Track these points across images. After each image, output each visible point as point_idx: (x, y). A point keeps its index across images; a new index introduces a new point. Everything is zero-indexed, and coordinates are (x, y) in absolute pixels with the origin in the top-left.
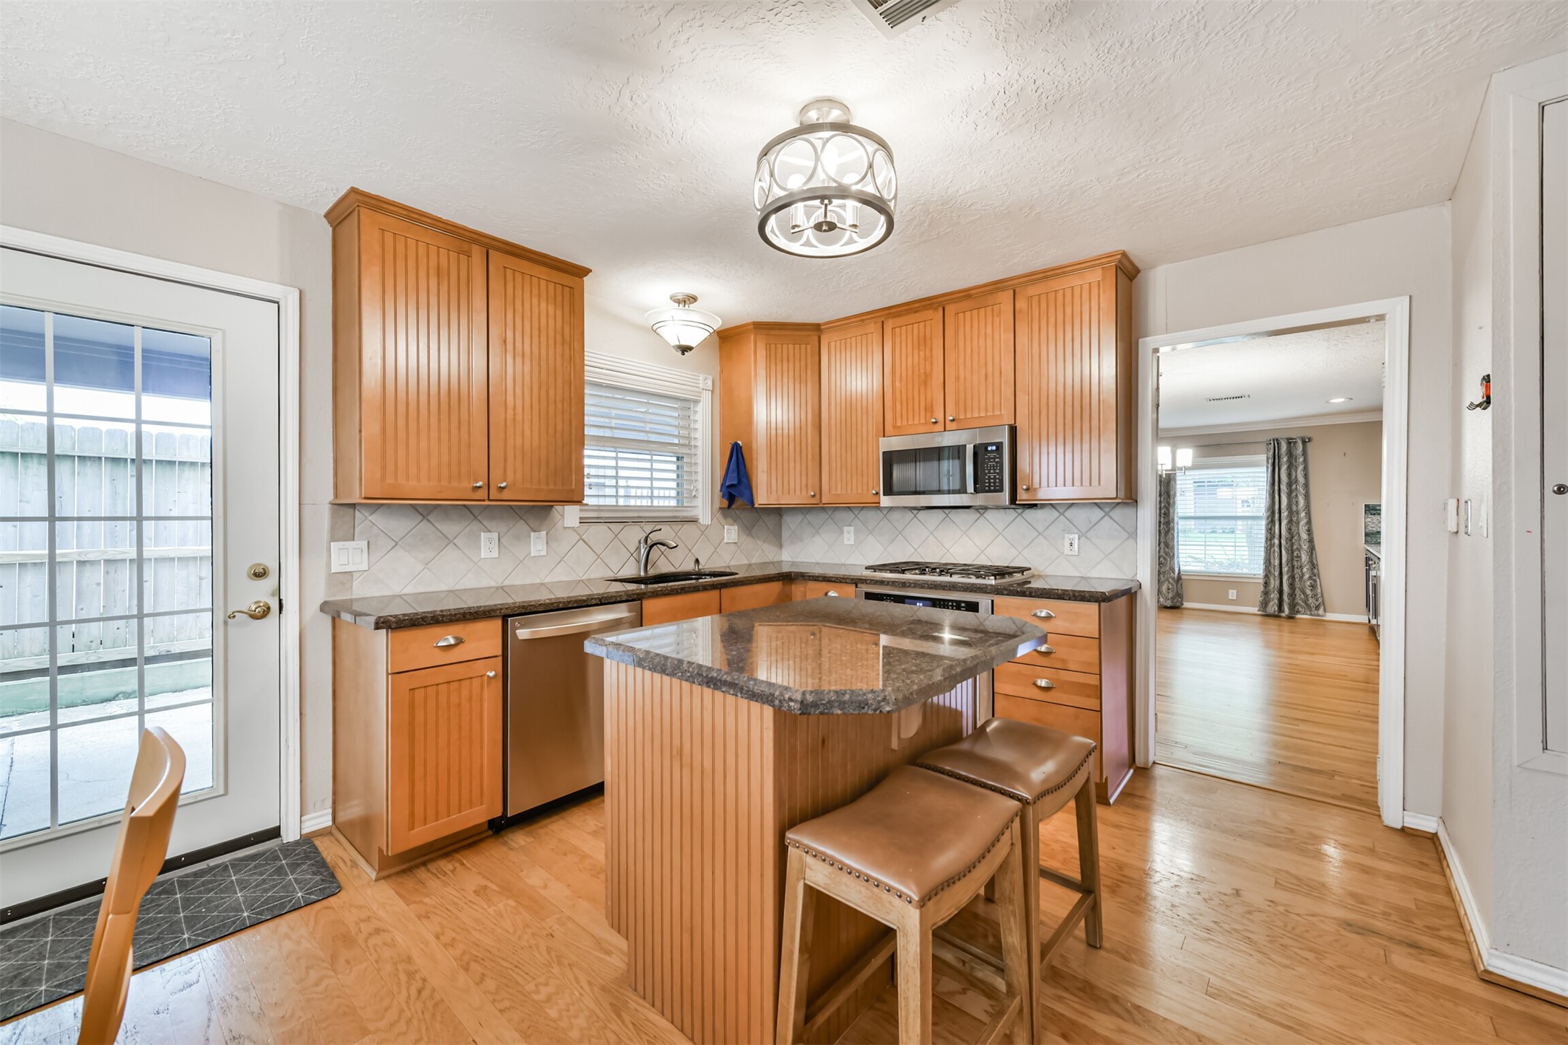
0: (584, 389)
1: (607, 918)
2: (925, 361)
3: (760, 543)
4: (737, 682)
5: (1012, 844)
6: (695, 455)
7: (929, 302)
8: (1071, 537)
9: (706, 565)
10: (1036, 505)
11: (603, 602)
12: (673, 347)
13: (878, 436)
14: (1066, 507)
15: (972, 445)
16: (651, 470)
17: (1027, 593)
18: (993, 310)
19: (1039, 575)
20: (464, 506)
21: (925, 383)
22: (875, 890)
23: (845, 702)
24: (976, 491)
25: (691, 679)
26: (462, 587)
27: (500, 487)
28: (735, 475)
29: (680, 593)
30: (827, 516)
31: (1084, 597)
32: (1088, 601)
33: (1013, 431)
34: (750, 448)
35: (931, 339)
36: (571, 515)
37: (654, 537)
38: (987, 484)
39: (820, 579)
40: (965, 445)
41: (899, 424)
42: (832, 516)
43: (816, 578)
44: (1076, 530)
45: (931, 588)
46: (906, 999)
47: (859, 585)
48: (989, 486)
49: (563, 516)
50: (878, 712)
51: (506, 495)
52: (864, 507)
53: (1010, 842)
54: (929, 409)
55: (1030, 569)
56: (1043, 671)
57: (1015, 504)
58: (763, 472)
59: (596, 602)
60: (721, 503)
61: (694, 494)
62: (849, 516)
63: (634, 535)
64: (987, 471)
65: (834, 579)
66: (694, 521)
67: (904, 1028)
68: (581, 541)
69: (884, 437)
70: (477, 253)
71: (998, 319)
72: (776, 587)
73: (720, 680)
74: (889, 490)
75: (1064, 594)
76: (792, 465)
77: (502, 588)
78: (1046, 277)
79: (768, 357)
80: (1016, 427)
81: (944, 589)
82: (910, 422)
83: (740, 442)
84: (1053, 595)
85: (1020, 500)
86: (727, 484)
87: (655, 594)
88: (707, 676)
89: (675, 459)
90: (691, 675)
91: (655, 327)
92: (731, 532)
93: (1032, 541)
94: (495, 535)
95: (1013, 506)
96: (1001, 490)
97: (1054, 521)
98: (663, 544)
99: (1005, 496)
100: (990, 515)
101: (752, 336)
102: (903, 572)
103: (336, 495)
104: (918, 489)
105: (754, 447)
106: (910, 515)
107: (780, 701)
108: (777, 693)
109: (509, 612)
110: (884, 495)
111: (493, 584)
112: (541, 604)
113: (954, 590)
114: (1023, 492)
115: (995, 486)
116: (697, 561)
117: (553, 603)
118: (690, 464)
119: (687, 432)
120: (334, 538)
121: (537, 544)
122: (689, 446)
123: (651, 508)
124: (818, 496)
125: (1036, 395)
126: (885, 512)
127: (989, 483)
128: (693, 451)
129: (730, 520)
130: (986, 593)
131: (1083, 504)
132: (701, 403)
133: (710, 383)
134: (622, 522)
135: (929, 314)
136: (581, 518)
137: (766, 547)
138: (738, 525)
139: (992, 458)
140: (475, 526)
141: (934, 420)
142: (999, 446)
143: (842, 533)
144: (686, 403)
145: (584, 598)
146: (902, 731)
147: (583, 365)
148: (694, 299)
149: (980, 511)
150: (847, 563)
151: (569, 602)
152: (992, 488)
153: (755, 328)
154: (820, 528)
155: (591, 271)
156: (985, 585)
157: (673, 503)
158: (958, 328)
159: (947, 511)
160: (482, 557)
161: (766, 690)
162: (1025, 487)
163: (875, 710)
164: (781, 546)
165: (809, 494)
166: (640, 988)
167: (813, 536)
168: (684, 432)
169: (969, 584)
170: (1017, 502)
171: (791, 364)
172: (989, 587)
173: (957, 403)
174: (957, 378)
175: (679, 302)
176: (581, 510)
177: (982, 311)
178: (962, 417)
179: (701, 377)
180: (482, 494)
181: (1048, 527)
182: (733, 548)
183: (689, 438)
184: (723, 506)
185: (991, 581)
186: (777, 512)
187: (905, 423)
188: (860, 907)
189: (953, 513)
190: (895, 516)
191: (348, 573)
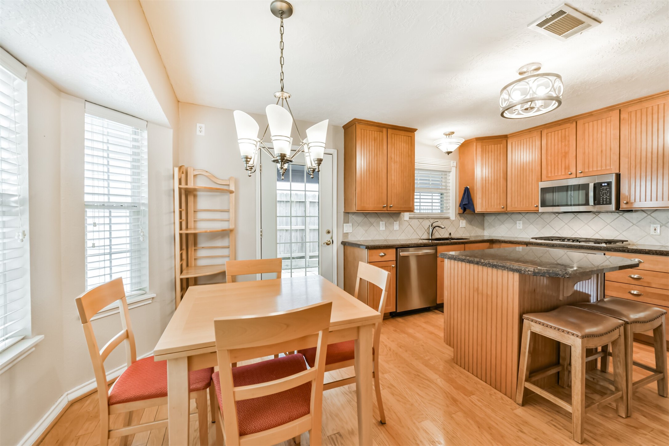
0: (414, 171)
1: (444, 342)
2: (565, 147)
3: (475, 228)
4: (505, 266)
5: (620, 335)
6: (449, 192)
7: (568, 120)
8: (655, 226)
9: (453, 236)
10: (632, 210)
12: (445, 152)
13: (538, 182)
14: (652, 211)
15: (593, 184)
16: (432, 199)
17: (626, 251)
18: (606, 120)
19: (633, 244)
20: (376, 213)
21: (565, 156)
22: (562, 333)
23: (550, 273)
24: (595, 204)
25: (485, 265)
26: (375, 239)
27: (390, 206)
28: (467, 200)
29: (450, 245)
30: (508, 217)
31: (663, 253)
32: (665, 255)
33: (618, 176)
34: (473, 189)
35: (569, 136)
36: (406, 216)
37: (434, 225)
38: (602, 201)
39: (508, 242)
40: (589, 184)
41: (550, 175)
42: (511, 217)
43: (506, 242)
44: (658, 222)
45: (568, 247)
46: (575, 367)
47: (528, 245)
48: (603, 202)
49: (404, 216)
50: (563, 277)
51: (392, 209)
52: (528, 212)
53: (619, 334)
54: (567, 168)
55: (627, 241)
56: (635, 287)
57: (619, 210)
58: (479, 198)
60: (459, 211)
61: (449, 208)
62: (520, 216)
63: (427, 223)
64: (601, 195)
65: (515, 243)
66: (448, 218)
67: (574, 376)
68: (409, 225)
69: (541, 181)
70: (385, 130)
71: (609, 124)
72: (487, 245)
73: (498, 265)
74: (543, 204)
75: (649, 252)
76: (493, 195)
77: (386, 240)
78: (641, 102)
79: (482, 151)
80: (620, 174)
81: (576, 248)
82: (556, 174)
83: (468, 187)
84: (643, 252)
85: (622, 208)
86: (463, 203)
87: (442, 244)
88: (492, 264)
89: (440, 195)
90: (485, 264)
91: (437, 146)
92: (463, 223)
93: (629, 228)
94: (384, 223)
95: (617, 211)
96: (610, 203)
97: (644, 218)
98: (439, 227)
99: (613, 207)
100: (601, 215)
101: (475, 144)
102: (552, 240)
103: (345, 210)
104: (554, 204)
105: (475, 188)
106: (554, 216)
107: (524, 271)
108: (523, 269)
109: (398, 247)
110: (541, 207)
111: (383, 239)
112: (407, 245)
113: (581, 249)
114: (624, 204)
115: (606, 202)
116: (450, 234)
117: (410, 245)
118: (447, 196)
119: (445, 184)
120: (344, 223)
121: (396, 226)
122: (446, 189)
123: (432, 214)
124: (505, 208)
125: (633, 158)
126: (539, 215)
127: (603, 200)
128: (448, 191)
129: (462, 218)
130: (601, 250)
131: (664, 210)
132: (452, 172)
133: (455, 164)
134: (422, 218)
135: (568, 125)
136: (409, 217)
137: (477, 229)
138: (466, 220)
139: (605, 189)
140: (378, 219)
141: (570, 173)
142: (609, 184)
143: (516, 224)
144: (445, 173)
145: (419, 244)
146: (564, 293)
147: (414, 163)
148: (453, 133)
149: (596, 214)
150: (518, 237)
151: (415, 245)
152: (605, 203)
153: (476, 140)
154: (504, 222)
155: (417, 129)
156: (601, 247)
157: (439, 211)
158: (585, 130)
159: (576, 214)
160: (381, 229)
161: (518, 268)
162: (625, 202)
163: (562, 276)
164: (484, 229)
165: (501, 207)
166: (459, 363)
167: (500, 225)
168: (444, 184)
169: (591, 246)
170: (620, 209)
171: (493, 154)
172: (603, 248)
173: (584, 164)
174: (584, 153)
175: (446, 135)
176: (409, 214)
177: (600, 121)
178: (587, 170)
179: (452, 162)
180: (385, 209)
181: (640, 221)
182: (464, 229)
183: (446, 186)
184: (460, 212)
185: (604, 245)
186: (483, 215)
187: (553, 175)
188: (555, 339)
189: (579, 215)
190: (545, 216)
191: (348, 233)
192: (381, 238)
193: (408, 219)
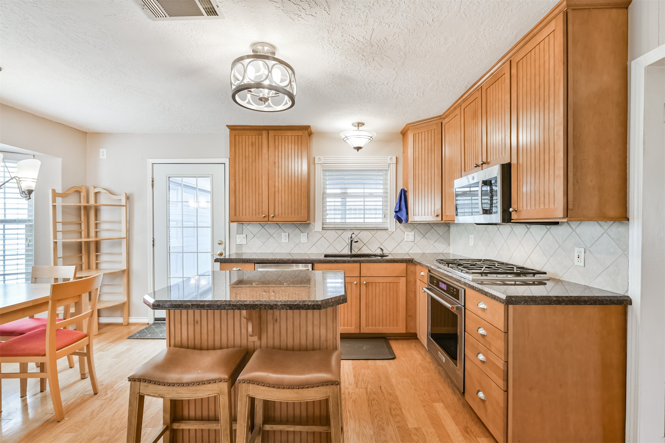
3: (432, 242)
7: (476, 86)
8: (579, 250)
11: (294, 262)
18: (501, 80)
26: (276, 252)
27: (272, 217)
29: (334, 263)
30: (464, 228)
35: (477, 110)
41: (466, 169)
42: (466, 228)
44: (583, 245)
49: (315, 227)
51: (275, 220)
54: (477, 158)
56: (482, 347)
59: (291, 262)
62: (472, 228)
66: (385, 230)
68: (323, 237)
70: (264, 132)
71: (504, 85)
72: (404, 265)
76: (426, 199)
77: (290, 254)
78: (526, 42)
79: (414, 141)
80: (511, 164)
82: (470, 168)
85: (513, 219)
92: (410, 236)
94: (287, 234)
96: (498, 211)
99: (499, 217)
101: (408, 132)
109: (256, 262)
110: (456, 215)
111: (286, 252)
116: (381, 249)
117: (272, 261)
120: (237, 234)
121: (303, 238)
124: (440, 216)
129: (409, 229)
132: (389, 171)
133: (394, 159)
134: (344, 230)
136: (323, 228)
137: (436, 244)
138: (415, 232)
140: (280, 230)
142: (496, 181)
151: (279, 261)
154: (462, 235)
157: (380, 220)
158: (487, 99)
160: (282, 242)
164: (449, 244)
167: (460, 240)
170: (511, 221)
171: (426, 143)
175: (356, 126)
176: (322, 225)
177: (497, 82)
178: (489, 160)
179: (389, 158)
180: (266, 219)
181: (565, 240)
182: (411, 244)
187: (468, 168)
191: (242, 244)
192: (284, 251)
193: (321, 230)
